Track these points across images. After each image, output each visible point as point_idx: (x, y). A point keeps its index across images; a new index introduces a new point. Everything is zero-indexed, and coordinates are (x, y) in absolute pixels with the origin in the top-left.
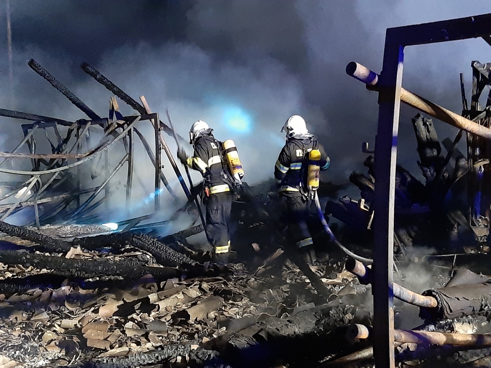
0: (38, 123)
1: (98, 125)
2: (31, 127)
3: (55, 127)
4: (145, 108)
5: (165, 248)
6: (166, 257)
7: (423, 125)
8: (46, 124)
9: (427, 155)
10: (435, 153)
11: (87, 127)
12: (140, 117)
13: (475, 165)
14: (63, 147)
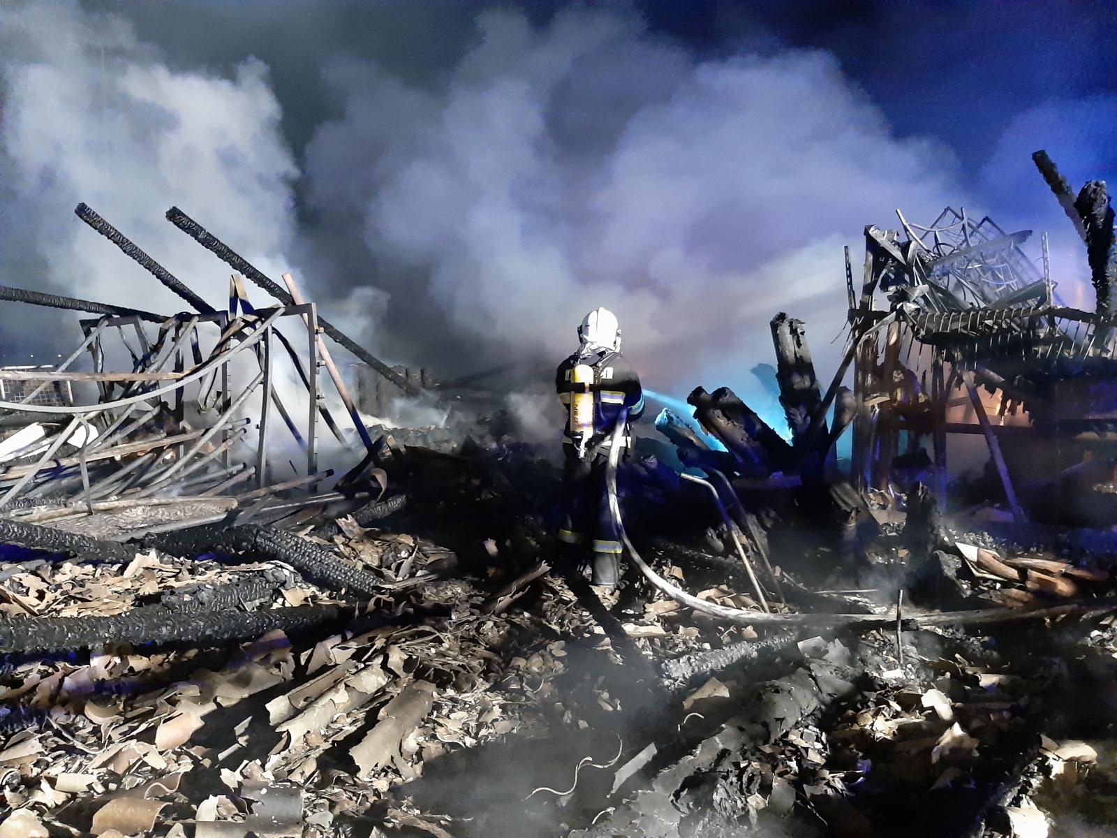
0: (108, 317)
1: (212, 322)
2: (95, 323)
3: (137, 326)
4: (291, 295)
5: (319, 555)
6: (322, 572)
7: (791, 333)
8: (122, 319)
9: (795, 387)
10: (807, 383)
11: (191, 326)
12: (282, 311)
13: (866, 403)
14: (152, 358)
